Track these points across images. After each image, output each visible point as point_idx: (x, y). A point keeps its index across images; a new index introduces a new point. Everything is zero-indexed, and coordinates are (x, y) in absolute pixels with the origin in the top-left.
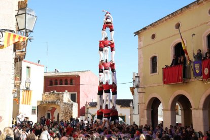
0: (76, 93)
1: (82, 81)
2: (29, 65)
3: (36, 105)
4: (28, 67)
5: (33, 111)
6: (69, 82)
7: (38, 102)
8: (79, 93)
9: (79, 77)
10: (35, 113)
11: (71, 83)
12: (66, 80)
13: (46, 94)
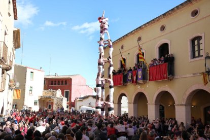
0: (69, 90)
1: (73, 82)
2: (32, 71)
3: (37, 99)
4: (32, 72)
5: (35, 103)
6: (64, 83)
7: (39, 96)
8: (71, 90)
9: (71, 79)
10: (36, 104)
11: (66, 84)
12: (62, 81)
13: (46, 91)
